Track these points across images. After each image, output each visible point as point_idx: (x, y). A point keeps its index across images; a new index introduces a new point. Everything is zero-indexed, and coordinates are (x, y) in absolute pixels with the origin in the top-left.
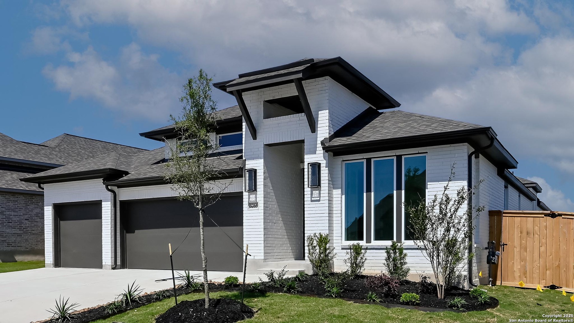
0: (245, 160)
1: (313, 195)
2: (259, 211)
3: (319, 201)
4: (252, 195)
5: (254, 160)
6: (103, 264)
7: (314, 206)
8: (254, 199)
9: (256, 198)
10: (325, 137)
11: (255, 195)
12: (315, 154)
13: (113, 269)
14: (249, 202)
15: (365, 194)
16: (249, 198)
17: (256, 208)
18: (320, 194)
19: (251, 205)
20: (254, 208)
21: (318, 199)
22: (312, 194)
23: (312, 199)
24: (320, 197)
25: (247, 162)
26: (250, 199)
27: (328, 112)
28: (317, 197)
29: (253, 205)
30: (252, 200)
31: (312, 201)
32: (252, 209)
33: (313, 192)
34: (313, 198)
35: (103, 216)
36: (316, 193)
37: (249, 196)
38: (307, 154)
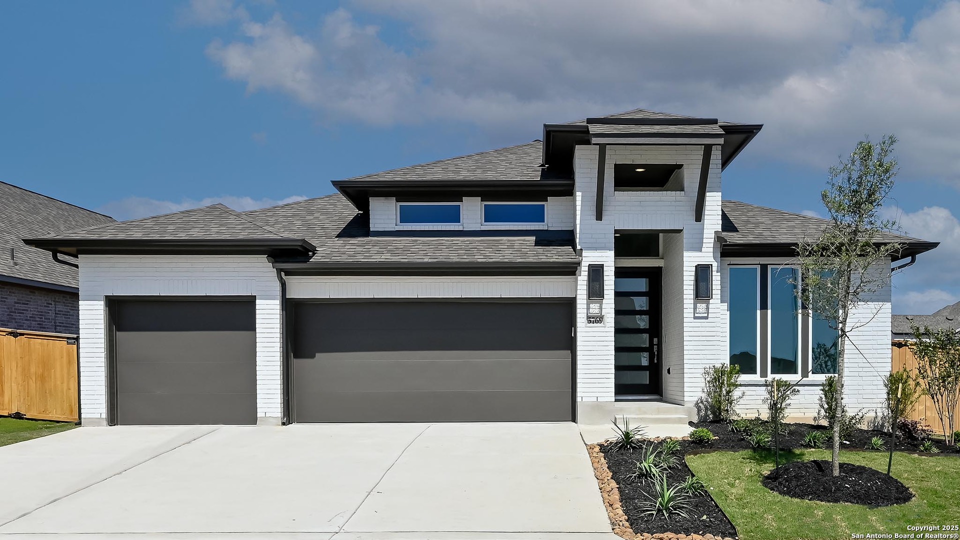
0: (581, 249)
1: (697, 309)
2: (606, 329)
3: (707, 318)
4: (594, 305)
5: (597, 251)
6: (259, 415)
7: (699, 324)
8: (597, 311)
9: (601, 308)
10: (716, 230)
11: (599, 305)
12: (701, 251)
13: (284, 424)
14: (587, 314)
15: (759, 312)
16: (588, 308)
17: (598, 325)
18: (708, 308)
19: (591, 319)
20: (595, 325)
21: (706, 315)
22: (695, 308)
23: (696, 315)
24: (708, 313)
25: (584, 253)
26: (591, 310)
27: (721, 195)
28: (704, 313)
29: (593, 319)
30: (594, 312)
31: (695, 318)
32: (591, 325)
33: (698, 305)
34: (697, 313)
35: (257, 326)
36: (701, 307)
37: (588, 305)
38: (688, 250)
